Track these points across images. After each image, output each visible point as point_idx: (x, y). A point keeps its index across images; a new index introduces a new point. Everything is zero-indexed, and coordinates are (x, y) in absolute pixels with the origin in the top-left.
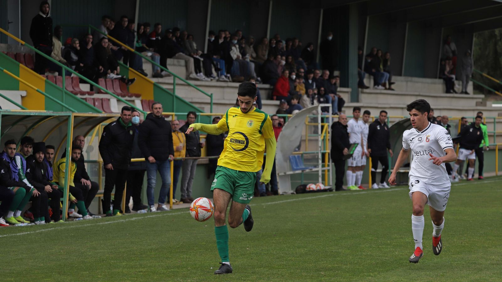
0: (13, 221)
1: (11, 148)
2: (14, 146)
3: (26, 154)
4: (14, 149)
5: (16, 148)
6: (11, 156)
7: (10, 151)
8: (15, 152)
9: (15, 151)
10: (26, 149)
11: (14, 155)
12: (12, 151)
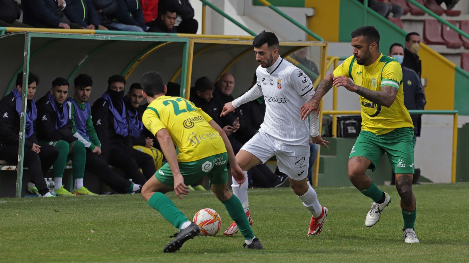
0: (65, 193)
1: (60, 91)
2: (64, 88)
3: (83, 100)
4: (65, 92)
5: (67, 91)
6: (59, 102)
7: (58, 94)
8: (65, 96)
9: (67, 94)
10: (81, 93)
11: (64, 101)
12: (62, 95)
